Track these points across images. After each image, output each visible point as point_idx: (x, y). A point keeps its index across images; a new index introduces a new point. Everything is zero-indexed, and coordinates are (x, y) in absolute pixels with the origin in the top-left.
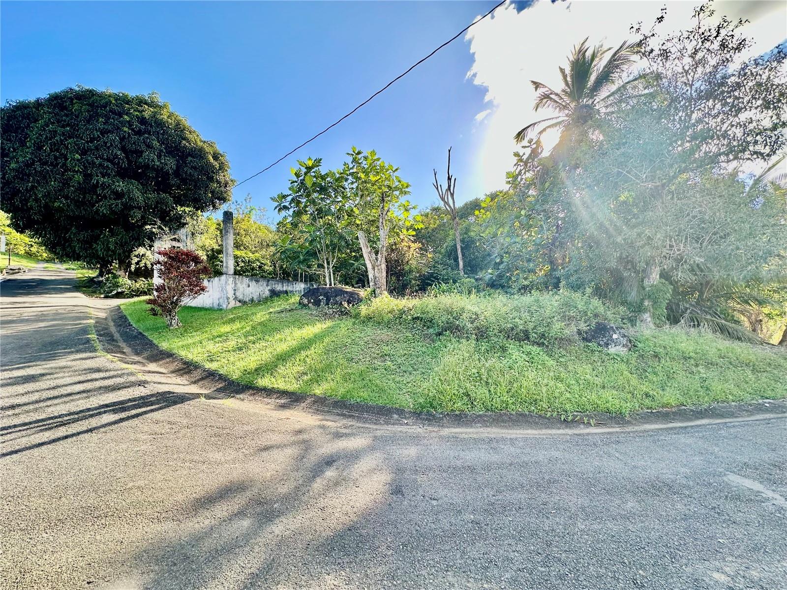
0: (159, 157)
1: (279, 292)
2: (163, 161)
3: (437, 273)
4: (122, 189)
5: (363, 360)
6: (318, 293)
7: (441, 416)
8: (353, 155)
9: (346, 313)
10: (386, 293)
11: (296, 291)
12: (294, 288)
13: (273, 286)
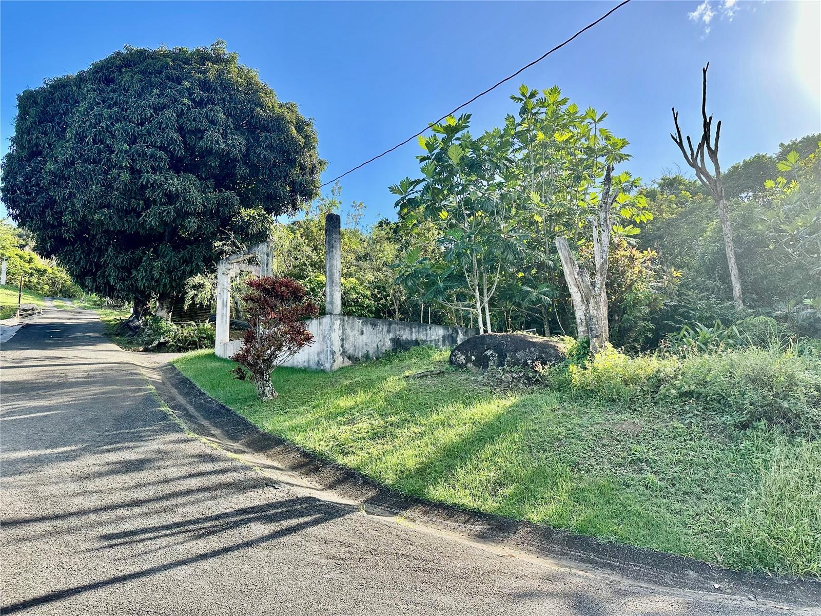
0: (225, 136)
1: (405, 343)
2: (230, 142)
3: (685, 306)
4: (177, 189)
5: (598, 467)
6: (482, 344)
7: (786, 582)
8: (522, 100)
9: (537, 380)
10: (609, 345)
11: (431, 341)
12: (429, 336)
13: (398, 333)
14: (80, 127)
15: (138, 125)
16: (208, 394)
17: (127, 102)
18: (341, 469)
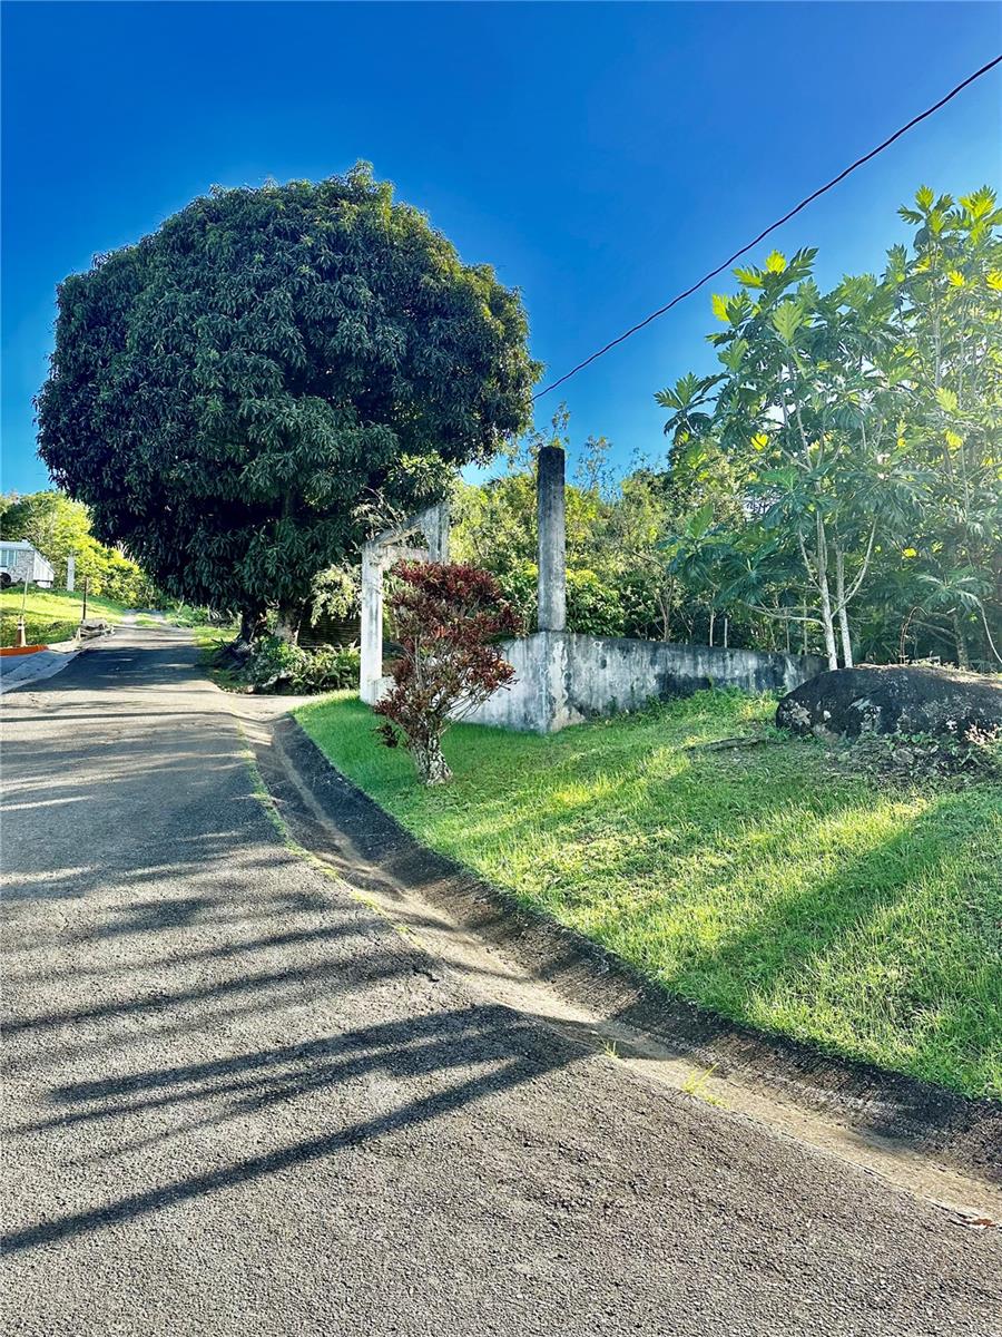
0: (371, 328)
1: (684, 682)
2: (380, 337)
4: (296, 423)
11: (733, 680)
12: (728, 671)
13: (669, 664)
14: (144, 326)
15: (232, 317)
16: (339, 770)
17: (214, 280)
18: (566, 936)
